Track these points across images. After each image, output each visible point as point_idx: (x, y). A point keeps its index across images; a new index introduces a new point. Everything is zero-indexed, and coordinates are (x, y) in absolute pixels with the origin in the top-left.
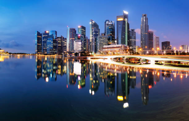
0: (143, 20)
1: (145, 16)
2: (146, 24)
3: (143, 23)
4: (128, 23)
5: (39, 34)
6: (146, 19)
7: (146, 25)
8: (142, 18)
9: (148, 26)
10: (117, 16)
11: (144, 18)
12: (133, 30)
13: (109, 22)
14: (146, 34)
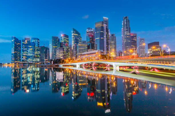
0: (124, 23)
1: (126, 17)
2: (128, 26)
3: (124, 27)
4: (106, 28)
5: (17, 40)
6: (128, 21)
8: (123, 21)
9: (130, 28)
10: (95, 23)
11: (125, 20)
12: (113, 35)
13: (89, 29)
14: (127, 37)
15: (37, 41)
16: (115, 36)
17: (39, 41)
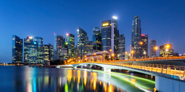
0: (135, 23)
1: (137, 17)
2: (139, 26)
3: (135, 27)
6: (139, 21)
7: (138, 28)
8: (133, 21)
9: (141, 29)
10: (102, 22)
11: (136, 20)
12: (122, 36)
13: (96, 29)
14: (137, 38)
15: (40, 40)
16: (124, 37)
17: (42, 40)
